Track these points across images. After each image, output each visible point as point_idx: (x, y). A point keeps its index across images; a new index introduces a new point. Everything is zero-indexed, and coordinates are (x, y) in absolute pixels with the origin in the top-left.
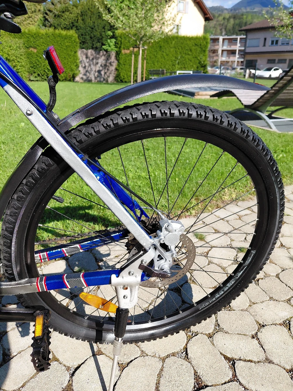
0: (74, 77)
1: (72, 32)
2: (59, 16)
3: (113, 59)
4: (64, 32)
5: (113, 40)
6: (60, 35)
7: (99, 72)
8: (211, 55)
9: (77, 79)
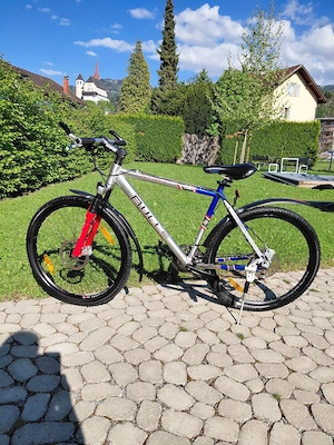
0: (176, 160)
1: (179, 118)
2: (166, 101)
3: (216, 143)
4: (171, 118)
5: (217, 125)
6: (168, 121)
7: (200, 155)
8: (325, 137)
9: (179, 161)
